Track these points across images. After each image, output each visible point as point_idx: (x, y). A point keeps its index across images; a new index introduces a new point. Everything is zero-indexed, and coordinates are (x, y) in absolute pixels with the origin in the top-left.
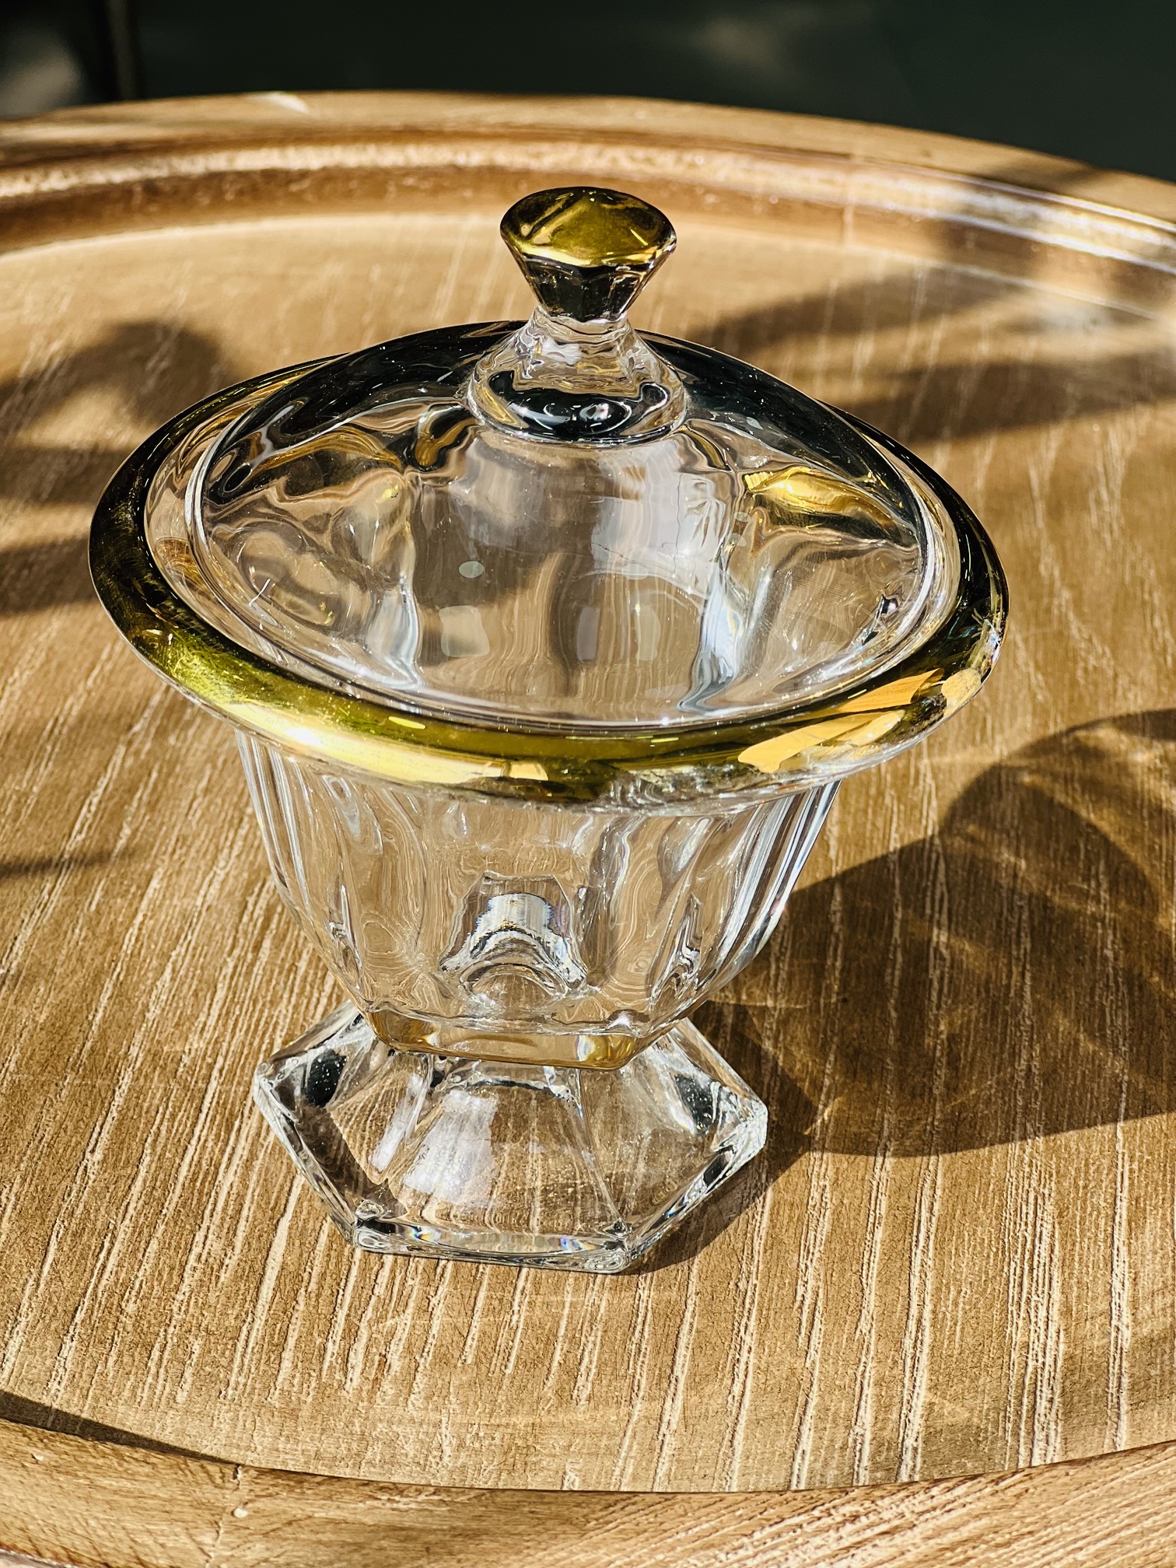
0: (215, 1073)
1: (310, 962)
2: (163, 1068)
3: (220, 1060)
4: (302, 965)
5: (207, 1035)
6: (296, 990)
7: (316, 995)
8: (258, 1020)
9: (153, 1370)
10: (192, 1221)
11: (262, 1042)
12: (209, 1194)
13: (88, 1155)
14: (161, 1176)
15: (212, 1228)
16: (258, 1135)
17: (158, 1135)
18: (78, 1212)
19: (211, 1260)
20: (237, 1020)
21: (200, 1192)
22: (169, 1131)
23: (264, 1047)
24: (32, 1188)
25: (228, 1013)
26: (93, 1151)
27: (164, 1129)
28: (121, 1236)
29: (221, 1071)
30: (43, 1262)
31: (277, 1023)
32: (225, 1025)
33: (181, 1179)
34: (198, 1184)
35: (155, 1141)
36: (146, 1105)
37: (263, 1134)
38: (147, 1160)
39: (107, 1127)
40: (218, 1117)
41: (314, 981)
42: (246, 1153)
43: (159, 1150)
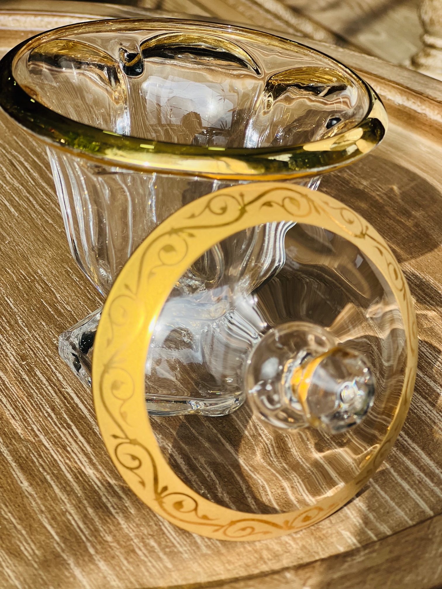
0: (38, 433)
1: (28, 376)
2: (14, 438)
3: (33, 426)
4: (25, 377)
5: (17, 418)
6: (34, 388)
7: (44, 387)
8: (32, 405)
9: (146, 559)
10: (95, 494)
11: (43, 413)
12: (89, 481)
13: (22, 485)
14: (62, 481)
15: (106, 494)
16: (82, 450)
17: (41, 465)
18: (43, 509)
19: (120, 507)
20: (23, 408)
21: (86, 482)
22: (45, 462)
23: (46, 415)
24: (13, 507)
25: (16, 406)
26: (22, 483)
27: (42, 462)
28: (72, 512)
29: (39, 430)
30: (51, 535)
31: (41, 404)
32: (20, 412)
33: (71, 480)
34: (81, 478)
35: (43, 468)
36: (24, 455)
37: (84, 449)
38: (48, 477)
39: (16, 470)
40: (59, 449)
41: (37, 382)
42: (86, 459)
43: (49, 471)
